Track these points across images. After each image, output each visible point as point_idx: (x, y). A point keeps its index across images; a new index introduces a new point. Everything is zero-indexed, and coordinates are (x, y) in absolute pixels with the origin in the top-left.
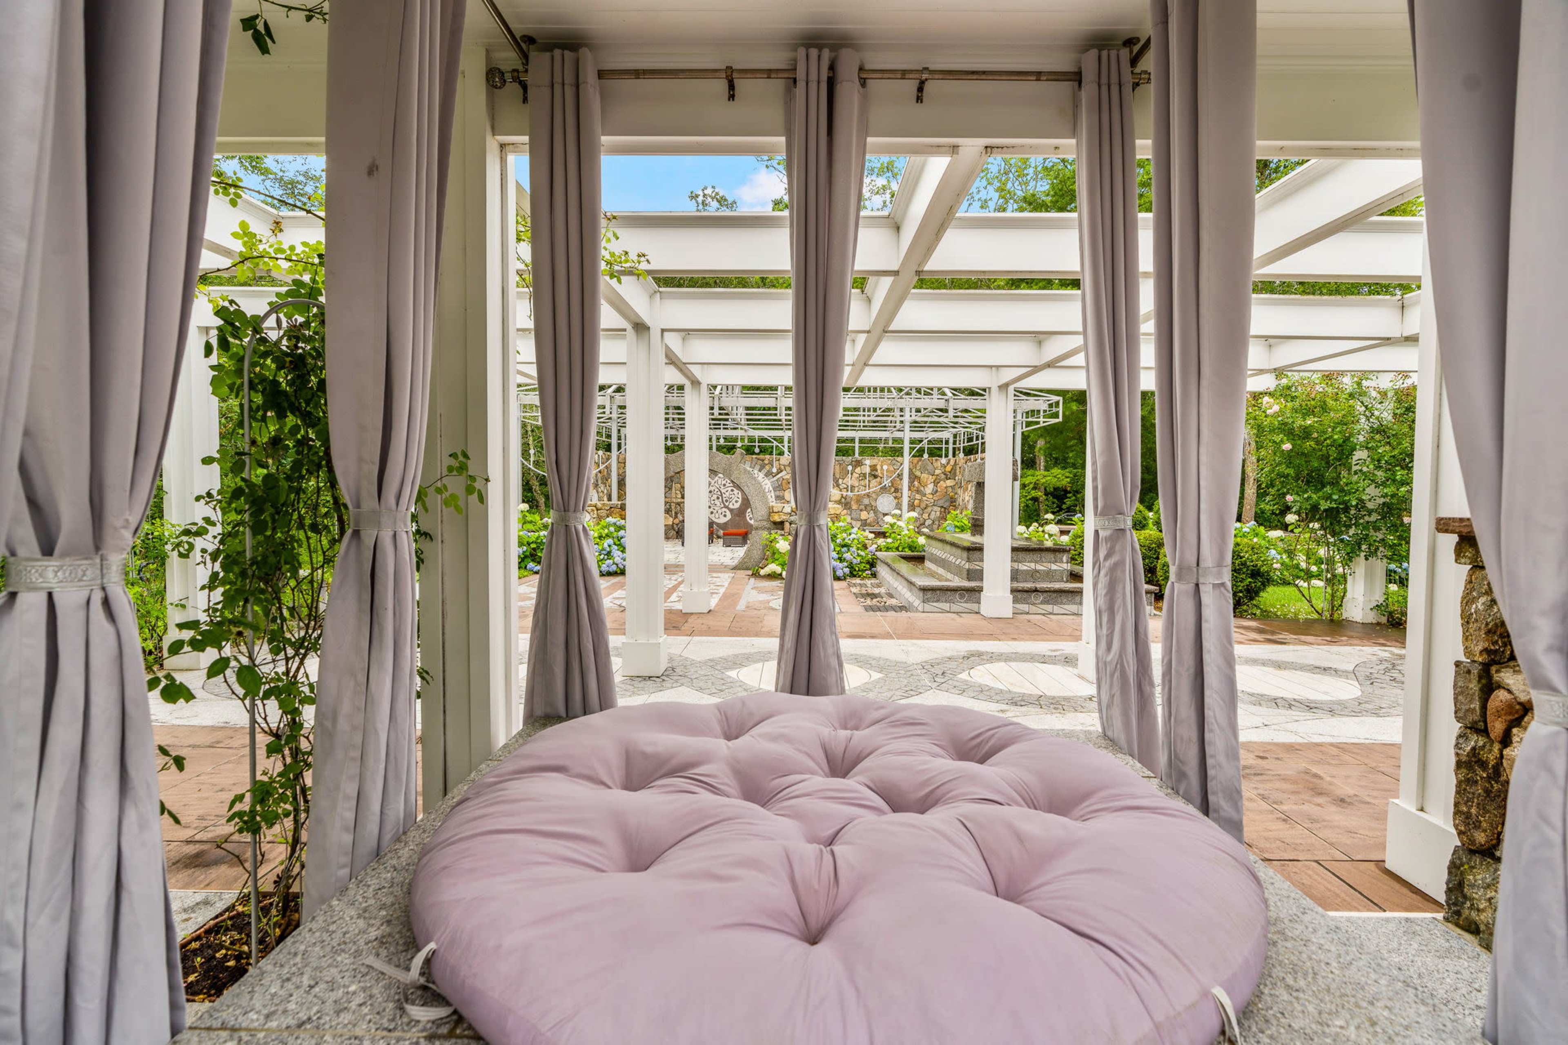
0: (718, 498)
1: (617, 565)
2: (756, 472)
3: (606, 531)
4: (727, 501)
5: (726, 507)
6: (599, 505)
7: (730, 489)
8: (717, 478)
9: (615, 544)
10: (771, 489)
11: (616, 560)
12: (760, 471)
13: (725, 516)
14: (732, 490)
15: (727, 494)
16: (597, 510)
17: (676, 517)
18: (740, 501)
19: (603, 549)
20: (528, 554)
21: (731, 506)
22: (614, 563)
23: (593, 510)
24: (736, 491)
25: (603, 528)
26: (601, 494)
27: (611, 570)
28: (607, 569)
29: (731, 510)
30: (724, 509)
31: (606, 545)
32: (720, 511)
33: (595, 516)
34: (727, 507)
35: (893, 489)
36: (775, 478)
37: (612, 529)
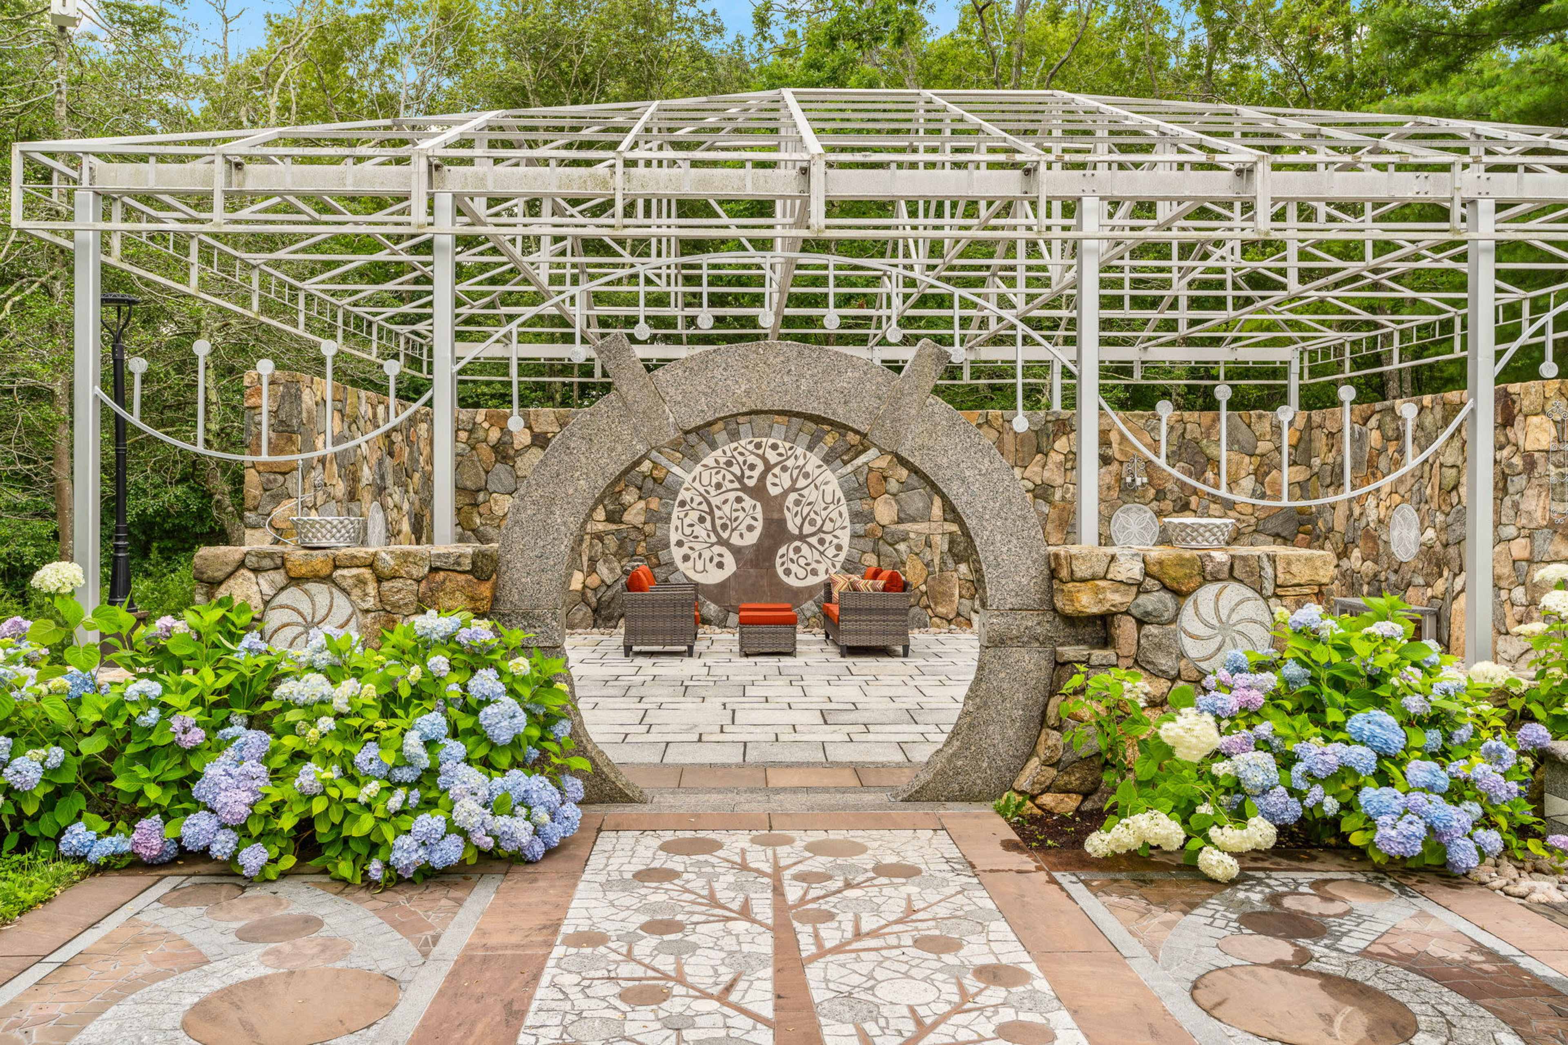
0: (702, 520)
1: (464, 833)
2: (800, 451)
3: (415, 673)
4: (724, 527)
5: (722, 542)
6: (387, 561)
7: (732, 496)
8: (699, 468)
9: (455, 733)
10: (839, 494)
11: (459, 816)
12: (810, 448)
13: (720, 565)
14: (739, 500)
15: (727, 508)
16: (380, 579)
17: (592, 570)
18: (759, 526)
19: (404, 761)
20: (69, 778)
21: (735, 540)
22: (452, 828)
23: (361, 582)
24: (748, 502)
25: (402, 655)
26: (394, 514)
27: (438, 860)
28: (419, 856)
29: (736, 551)
30: (717, 549)
31: (413, 743)
32: (707, 554)
33: (370, 603)
34: (725, 543)
35: (1152, 492)
36: (849, 468)
37: (439, 662)
